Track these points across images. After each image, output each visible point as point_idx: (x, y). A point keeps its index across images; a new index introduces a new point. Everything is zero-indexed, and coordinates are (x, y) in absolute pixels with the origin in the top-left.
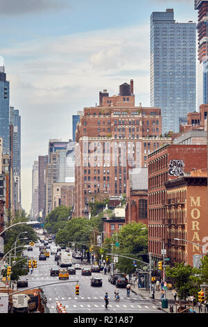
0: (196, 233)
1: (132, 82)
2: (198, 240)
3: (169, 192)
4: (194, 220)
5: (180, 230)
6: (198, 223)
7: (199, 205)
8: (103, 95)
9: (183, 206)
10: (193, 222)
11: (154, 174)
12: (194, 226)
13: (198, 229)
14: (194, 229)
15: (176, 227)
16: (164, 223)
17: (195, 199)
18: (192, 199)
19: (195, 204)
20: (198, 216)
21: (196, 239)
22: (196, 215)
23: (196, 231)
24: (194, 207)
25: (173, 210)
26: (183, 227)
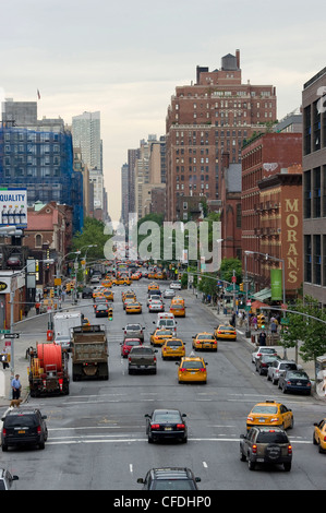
0: (292, 245)
1: (238, 53)
2: (296, 253)
3: (263, 194)
4: (290, 229)
5: (273, 242)
6: (295, 233)
7: (296, 210)
8: (201, 70)
9: (277, 210)
10: (289, 232)
11: (249, 170)
12: (289, 236)
13: (295, 240)
14: (289, 240)
15: (270, 239)
16: (256, 233)
17: (292, 202)
18: (288, 201)
19: (292, 208)
20: (296, 224)
21: (292, 253)
22: (292, 222)
23: (293, 242)
24: (290, 212)
25: (267, 217)
26: (277, 237)
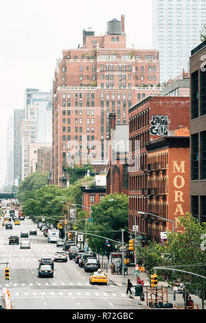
0: (179, 206)
1: (123, 18)
2: (182, 213)
3: (150, 155)
4: (177, 189)
5: (161, 202)
6: (182, 194)
7: (183, 171)
9: (164, 172)
10: (176, 192)
11: (135, 133)
12: (176, 196)
13: (182, 200)
14: (176, 200)
15: (158, 199)
16: (143, 193)
17: (179, 164)
18: (175, 164)
19: (179, 169)
20: (183, 185)
21: (179, 213)
22: (179, 184)
23: (180, 202)
24: (177, 174)
25: (154, 177)
26: (164, 198)
